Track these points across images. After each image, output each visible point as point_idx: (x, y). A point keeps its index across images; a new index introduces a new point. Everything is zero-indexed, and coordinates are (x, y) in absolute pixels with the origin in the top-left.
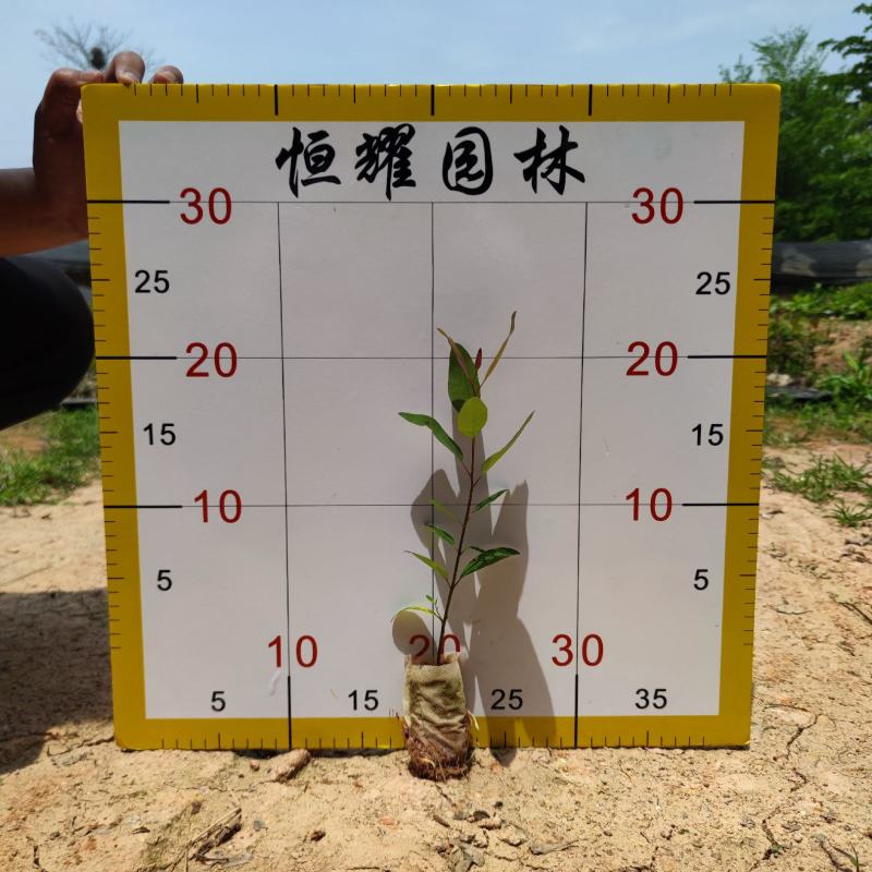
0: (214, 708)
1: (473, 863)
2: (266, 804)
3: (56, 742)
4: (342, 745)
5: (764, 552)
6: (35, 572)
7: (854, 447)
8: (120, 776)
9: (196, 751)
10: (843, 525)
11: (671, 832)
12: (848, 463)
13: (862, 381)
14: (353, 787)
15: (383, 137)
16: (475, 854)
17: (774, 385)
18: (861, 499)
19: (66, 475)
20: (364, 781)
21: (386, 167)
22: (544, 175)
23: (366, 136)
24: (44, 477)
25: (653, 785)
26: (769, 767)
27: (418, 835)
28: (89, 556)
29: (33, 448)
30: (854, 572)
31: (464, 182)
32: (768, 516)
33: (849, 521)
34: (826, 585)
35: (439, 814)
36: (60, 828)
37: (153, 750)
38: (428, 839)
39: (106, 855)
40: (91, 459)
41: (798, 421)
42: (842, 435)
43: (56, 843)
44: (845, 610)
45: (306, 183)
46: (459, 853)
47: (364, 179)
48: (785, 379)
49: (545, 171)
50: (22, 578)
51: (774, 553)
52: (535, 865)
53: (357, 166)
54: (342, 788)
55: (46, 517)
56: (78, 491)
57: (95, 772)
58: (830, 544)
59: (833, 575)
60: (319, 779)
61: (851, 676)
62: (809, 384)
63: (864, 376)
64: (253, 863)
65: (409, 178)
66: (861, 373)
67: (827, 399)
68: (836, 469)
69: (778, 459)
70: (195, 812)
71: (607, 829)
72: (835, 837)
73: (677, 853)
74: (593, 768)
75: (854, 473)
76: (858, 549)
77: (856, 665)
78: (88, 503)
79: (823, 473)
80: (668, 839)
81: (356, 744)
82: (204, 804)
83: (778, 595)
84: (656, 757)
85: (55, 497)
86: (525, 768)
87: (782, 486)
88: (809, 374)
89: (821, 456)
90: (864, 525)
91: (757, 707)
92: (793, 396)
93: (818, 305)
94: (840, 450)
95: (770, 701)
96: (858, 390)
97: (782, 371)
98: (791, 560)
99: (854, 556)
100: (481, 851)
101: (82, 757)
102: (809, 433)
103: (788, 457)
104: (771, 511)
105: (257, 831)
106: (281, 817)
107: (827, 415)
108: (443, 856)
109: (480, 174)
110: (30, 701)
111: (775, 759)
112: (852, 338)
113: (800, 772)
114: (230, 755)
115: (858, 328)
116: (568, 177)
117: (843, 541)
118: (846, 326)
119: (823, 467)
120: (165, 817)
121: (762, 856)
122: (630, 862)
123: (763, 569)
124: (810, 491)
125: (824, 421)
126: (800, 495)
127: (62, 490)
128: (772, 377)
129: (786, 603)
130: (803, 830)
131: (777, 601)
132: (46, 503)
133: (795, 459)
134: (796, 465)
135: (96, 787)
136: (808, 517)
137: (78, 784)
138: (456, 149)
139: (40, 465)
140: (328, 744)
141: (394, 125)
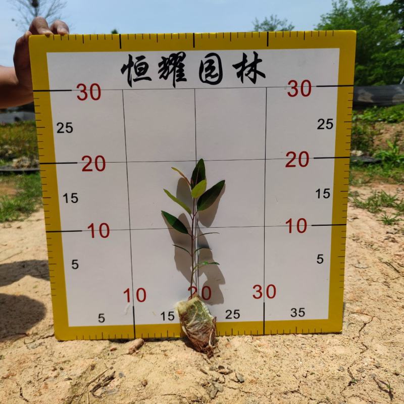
0: (99, 321)
1: (218, 391)
2: (124, 365)
3: (28, 337)
4: (158, 336)
5: (350, 238)
6: (15, 255)
7: (391, 186)
8: (58, 353)
9: (92, 340)
10: (385, 224)
11: (307, 374)
12: (388, 194)
13: (395, 153)
14: (164, 356)
15: (171, 58)
16: (219, 386)
17: (355, 156)
18: (394, 211)
19: (27, 207)
20: (168, 353)
21: (173, 72)
22: (247, 75)
23: (163, 58)
24: (17, 208)
25: (299, 352)
26: (351, 342)
27: (193, 378)
28: (39, 247)
29: (11, 193)
30: (390, 247)
31: (209, 79)
32: (351, 220)
33: (388, 222)
34: (378, 254)
35: (202, 368)
36: (31, 379)
37: (72, 340)
38: (198, 380)
39: (53, 391)
40: (39, 198)
41: (365, 173)
42: (386, 180)
43: (30, 386)
44: (386, 265)
45: (135, 80)
46: (212, 386)
47: (163, 78)
48: (359, 153)
49: (247, 73)
50: (9, 258)
51: (354, 239)
52: (246, 391)
53: (159, 72)
54: (158, 356)
55: (19, 228)
56: (33, 214)
57: (46, 351)
58: (380, 233)
59: (381, 249)
60: (148, 352)
61: (388, 298)
62: (371, 155)
63: (396, 151)
64: (119, 393)
65: (183, 77)
66: (395, 150)
67: (379, 162)
68: (382, 196)
69: (356, 192)
70: (92, 369)
71: (278, 373)
72: (380, 375)
73: (309, 384)
74: (272, 345)
75: (390, 199)
76: (392, 236)
77: (390, 293)
78: (38, 220)
79: (377, 199)
80: (306, 377)
81: (165, 335)
82: (96, 365)
83: (356, 259)
84: (300, 339)
85: (22, 217)
86: (241, 345)
87: (358, 205)
88: (371, 150)
89: (376, 190)
90: (395, 224)
91: (346, 314)
92: (363, 161)
93: (375, 116)
94: (385, 187)
95: (352, 310)
96: (393, 158)
97: (358, 149)
98: (361, 242)
99: (390, 239)
100: (221, 385)
101: (40, 344)
102: (371, 179)
103: (361, 191)
104: (353, 217)
105: (121, 378)
106: (131, 371)
107: (379, 170)
108: (205, 388)
109: (216, 75)
110: (15, 318)
111: (354, 338)
112: (391, 132)
113: (365, 344)
114: (108, 341)
115: (393, 127)
116: (258, 75)
117: (385, 232)
118: (388, 126)
119: (377, 196)
120: (79, 373)
121: (348, 384)
122: (289, 388)
123: (349, 247)
124: (371, 207)
125: (377, 173)
126: (366, 210)
127: (26, 214)
128: (354, 152)
129: (359, 263)
130: (366, 372)
131: (355, 262)
132: (18, 220)
133: (364, 192)
134: (364, 195)
135: (47, 358)
136: (370, 221)
137: (39, 358)
138: (205, 63)
139: (15, 202)
140: (152, 336)
141: (176, 52)
